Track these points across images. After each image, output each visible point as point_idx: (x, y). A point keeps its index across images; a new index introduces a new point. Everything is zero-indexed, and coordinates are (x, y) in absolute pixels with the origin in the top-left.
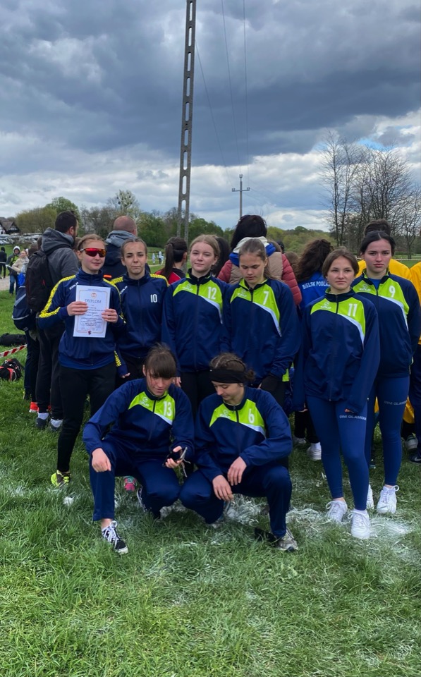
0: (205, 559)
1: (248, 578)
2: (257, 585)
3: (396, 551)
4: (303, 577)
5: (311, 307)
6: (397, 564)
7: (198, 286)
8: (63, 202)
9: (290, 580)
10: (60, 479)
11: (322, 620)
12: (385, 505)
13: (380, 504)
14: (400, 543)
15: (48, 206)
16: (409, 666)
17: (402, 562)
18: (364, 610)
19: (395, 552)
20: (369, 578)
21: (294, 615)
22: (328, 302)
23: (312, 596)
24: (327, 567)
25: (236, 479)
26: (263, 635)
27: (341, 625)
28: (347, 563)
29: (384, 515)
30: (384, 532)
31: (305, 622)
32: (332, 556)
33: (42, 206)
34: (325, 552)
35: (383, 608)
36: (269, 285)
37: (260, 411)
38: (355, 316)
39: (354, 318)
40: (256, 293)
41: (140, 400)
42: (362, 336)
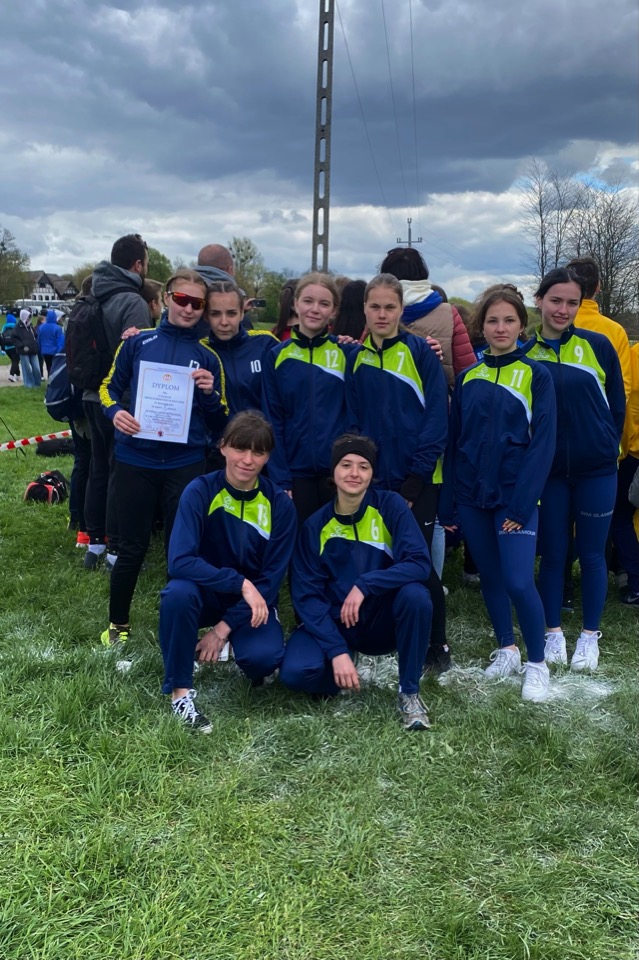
0: (322, 735)
1: (381, 758)
2: (394, 768)
3: (593, 717)
4: (460, 755)
5: (464, 375)
6: (594, 735)
7: (311, 350)
9: (442, 760)
10: (114, 635)
11: (482, 811)
12: (582, 658)
13: (575, 658)
14: (600, 707)
16: (599, 864)
17: (600, 732)
18: (543, 795)
19: (591, 719)
20: (553, 753)
21: (443, 806)
22: (486, 368)
23: (470, 781)
24: (495, 740)
25: (351, 619)
26: (398, 834)
27: (510, 817)
28: (522, 736)
29: (579, 672)
30: (578, 694)
31: (459, 814)
32: (503, 726)
34: (494, 721)
35: (569, 792)
36: (405, 343)
37: (385, 521)
38: (518, 386)
39: (518, 390)
40: (387, 354)
41: (223, 501)
42: (529, 415)
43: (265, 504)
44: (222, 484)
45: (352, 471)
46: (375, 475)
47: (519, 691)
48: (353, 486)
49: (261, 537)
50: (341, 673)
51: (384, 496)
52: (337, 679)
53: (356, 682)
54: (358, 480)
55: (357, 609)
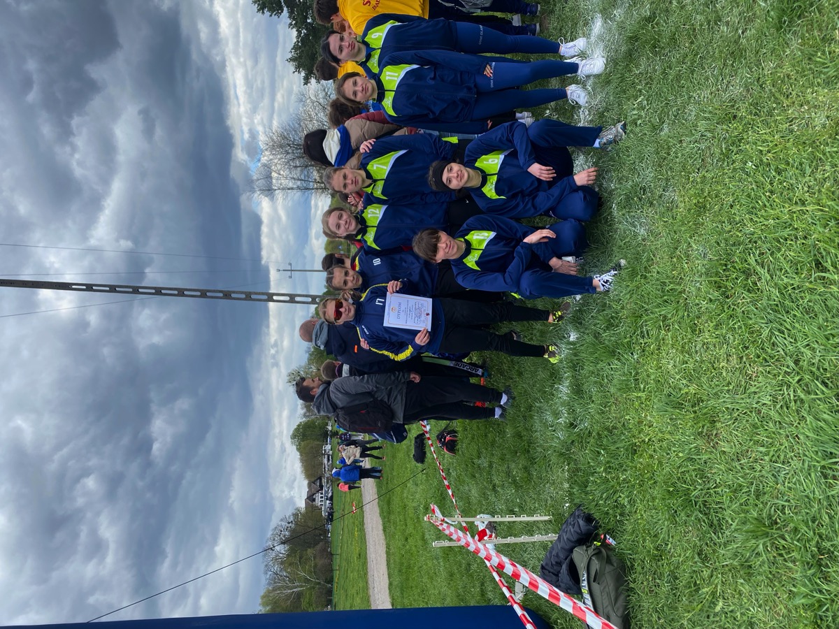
5: (390, 116)
7: (368, 227)
8: (295, 436)
10: (553, 354)
14: (610, 19)
15: (298, 449)
22: (385, 100)
25: (550, 172)
33: (297, 455)
36: (368, 164)
37: (486, 154)
38: (397, 74)
39: (399, 75)
40: (375, 176)
41: (471, 261)
42: (415, 66)
43: (473, 234)
44: (460, 262)
45: (454, 177)
46: (455, 162)
47: (597, 76)
48: (463, 175)
49: (494, 237)
50: (586, 179)
51: (469, 156)
52: (590, 182)
53: (593, 169)
54: (459, 173)
55: (544, 168)
